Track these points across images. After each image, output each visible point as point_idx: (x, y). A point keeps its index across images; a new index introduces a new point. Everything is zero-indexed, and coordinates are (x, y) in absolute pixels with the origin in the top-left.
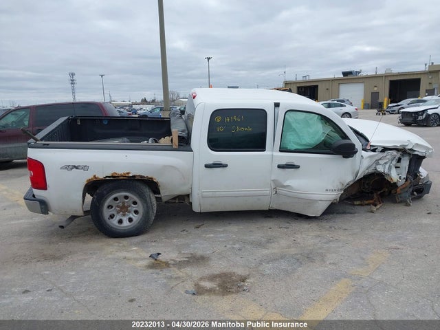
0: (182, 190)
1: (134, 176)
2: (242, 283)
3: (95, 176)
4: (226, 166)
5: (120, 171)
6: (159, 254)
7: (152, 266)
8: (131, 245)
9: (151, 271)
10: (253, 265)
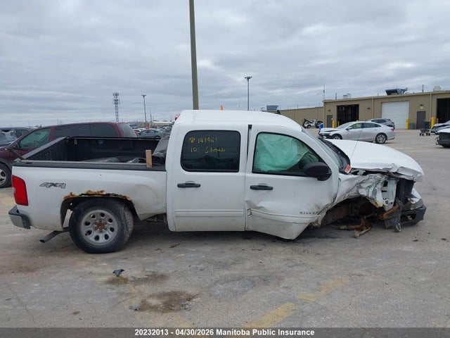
0: (157, 209)
1: (109, 194)
2: (187, 302)
3: (71, 193)
4: (199, 186)
5: (95, 189)
6: (122, 270)
7: (111, 282)
8: (103, 261)
9: (108, 286)
10: (207, 285)
